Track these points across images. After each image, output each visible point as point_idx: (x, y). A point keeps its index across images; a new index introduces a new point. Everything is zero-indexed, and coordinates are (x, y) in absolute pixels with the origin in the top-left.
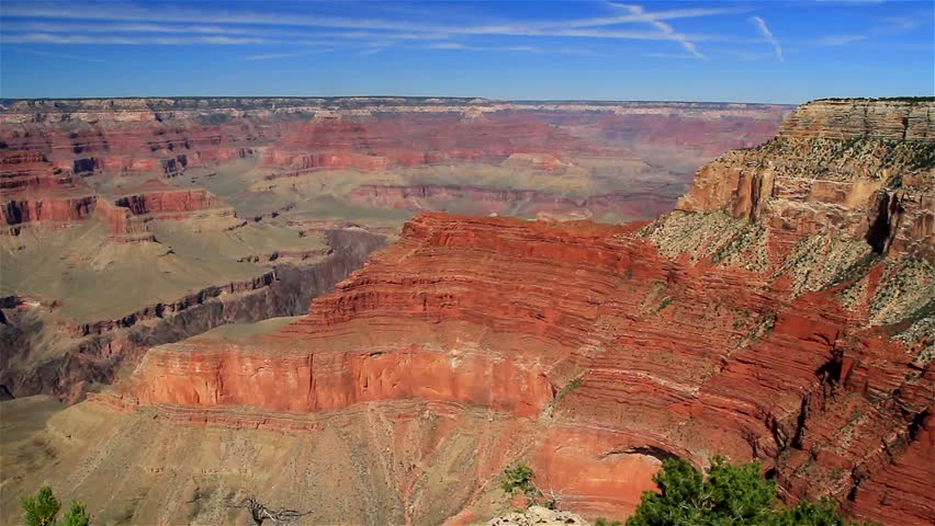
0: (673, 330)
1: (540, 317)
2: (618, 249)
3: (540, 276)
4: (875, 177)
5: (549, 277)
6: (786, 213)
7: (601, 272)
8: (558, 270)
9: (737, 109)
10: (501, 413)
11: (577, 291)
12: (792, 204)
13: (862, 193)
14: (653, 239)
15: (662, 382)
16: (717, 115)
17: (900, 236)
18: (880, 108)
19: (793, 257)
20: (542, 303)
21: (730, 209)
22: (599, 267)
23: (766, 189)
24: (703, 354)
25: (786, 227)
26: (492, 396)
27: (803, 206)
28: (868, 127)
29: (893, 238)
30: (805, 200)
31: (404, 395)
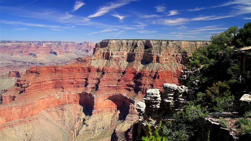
0: (108, 78)
1: (72, 84)
2: (85, 68)
3: (69, 76)
4: (127, 51)
5: (71, 76)
6: (115, 57)
7: (82, 73)
8: (73, 74)
9: (14, 42)
10: (71, 104)
11: (79, 77)
12: (116, 56)
13: (126, 54)
14: (92, 65)
15: (111, 86)
16: (10, 44)
17: (136, 58)
18: (123, 41)
19: (119, 64)
20: (72, 81)
21: (102, 58)
22: (81, 72)
23: (110, 54)
24: (114, 80)
25: (115, 60)
26: (68, 102)
27: (118, 56)
28: (122, 44)
29: (135, 58)
30: (117, 55)
31: (48, 107)
